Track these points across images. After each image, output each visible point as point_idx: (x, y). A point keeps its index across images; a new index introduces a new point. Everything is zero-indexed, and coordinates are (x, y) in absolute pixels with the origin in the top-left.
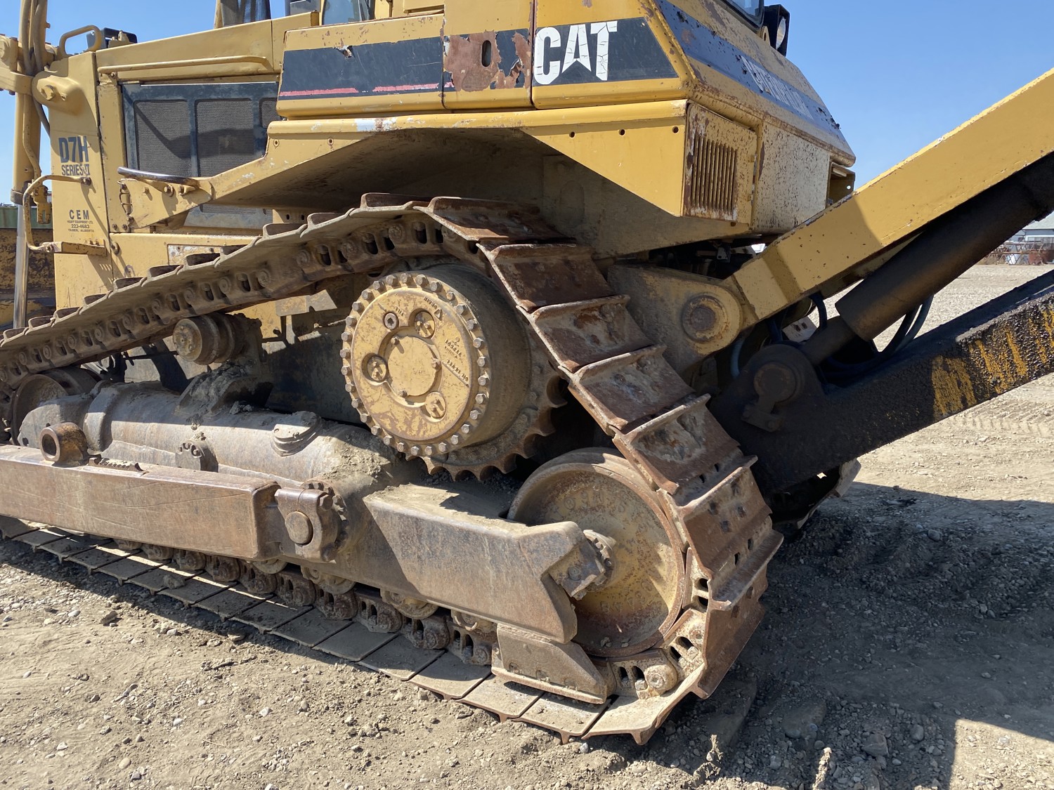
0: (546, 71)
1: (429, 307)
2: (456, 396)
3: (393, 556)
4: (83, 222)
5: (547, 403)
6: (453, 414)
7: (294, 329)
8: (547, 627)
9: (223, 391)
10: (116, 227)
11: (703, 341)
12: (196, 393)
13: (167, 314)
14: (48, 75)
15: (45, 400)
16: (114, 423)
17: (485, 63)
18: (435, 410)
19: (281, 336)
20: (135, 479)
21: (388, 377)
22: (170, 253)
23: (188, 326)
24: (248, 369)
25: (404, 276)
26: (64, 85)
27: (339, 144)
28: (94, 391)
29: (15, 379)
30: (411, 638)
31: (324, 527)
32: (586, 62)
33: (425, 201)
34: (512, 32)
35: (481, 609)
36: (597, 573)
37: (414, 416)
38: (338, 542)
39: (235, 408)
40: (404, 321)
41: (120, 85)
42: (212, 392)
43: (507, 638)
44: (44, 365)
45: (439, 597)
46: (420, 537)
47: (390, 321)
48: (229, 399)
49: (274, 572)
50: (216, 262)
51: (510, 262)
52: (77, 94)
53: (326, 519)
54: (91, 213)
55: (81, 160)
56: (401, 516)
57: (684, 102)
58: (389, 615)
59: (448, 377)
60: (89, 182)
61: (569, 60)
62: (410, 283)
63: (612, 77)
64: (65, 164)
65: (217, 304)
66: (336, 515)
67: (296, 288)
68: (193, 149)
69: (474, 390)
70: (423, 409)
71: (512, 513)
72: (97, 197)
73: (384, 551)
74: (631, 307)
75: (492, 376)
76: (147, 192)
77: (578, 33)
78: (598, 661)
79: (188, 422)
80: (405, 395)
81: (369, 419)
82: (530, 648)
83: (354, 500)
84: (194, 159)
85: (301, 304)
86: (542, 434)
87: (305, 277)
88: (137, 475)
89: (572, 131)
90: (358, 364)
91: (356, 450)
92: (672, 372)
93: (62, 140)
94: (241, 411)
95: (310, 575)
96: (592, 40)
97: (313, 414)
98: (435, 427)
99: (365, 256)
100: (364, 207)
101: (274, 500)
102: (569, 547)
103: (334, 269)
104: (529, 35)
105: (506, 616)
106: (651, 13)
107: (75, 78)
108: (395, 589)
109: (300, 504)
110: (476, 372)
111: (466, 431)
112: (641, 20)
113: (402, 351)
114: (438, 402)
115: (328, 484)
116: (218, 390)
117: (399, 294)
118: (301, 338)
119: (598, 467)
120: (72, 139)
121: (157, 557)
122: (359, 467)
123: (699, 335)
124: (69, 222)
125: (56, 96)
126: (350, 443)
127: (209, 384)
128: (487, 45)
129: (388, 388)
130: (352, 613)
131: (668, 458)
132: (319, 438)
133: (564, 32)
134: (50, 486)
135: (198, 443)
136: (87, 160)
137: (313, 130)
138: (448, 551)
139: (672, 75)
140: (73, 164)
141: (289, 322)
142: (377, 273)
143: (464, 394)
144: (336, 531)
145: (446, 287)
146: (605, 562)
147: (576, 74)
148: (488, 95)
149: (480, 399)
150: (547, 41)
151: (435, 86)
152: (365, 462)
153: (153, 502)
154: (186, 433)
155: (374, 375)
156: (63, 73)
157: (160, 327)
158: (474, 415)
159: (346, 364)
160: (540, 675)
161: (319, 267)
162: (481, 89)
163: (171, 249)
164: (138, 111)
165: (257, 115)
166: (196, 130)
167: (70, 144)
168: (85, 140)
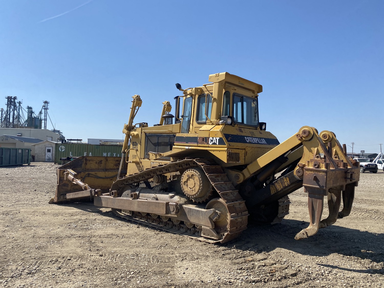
0: (211, 143)
1: (194, 174)
2: (197, 188)
3: (186, 215)
4: (135, 157)
5: (212, 190)
6: (197, 191)
7: (173, 178)
8: (209, 226)
9: (160, 188)
10: (141, 158)
11: (238, 181)
12: (155, 188)
13: (152, 175)
14: (133, 131)
15: (128, 190)
16: (140, 194)
17: (203, 141)
18: (194, 190)
19: (170, 179)
20: (146, 201)
21: (187, 185)
23: (156, 177)
24: (164, 185)
25: (191, 169)
26: (135, 133)
27: (183, 150)
28: (136, 188)
29: (121, 186)
30: (189, 232)
31: (176, 209)
32: (215, 142)
33: (194, 158)
34: (207, 137)
35: (200, 223)
36: (217, 216)
37: (191, 191)
38: (178, 212)
39: (162, 191)
40: (190, 176)
41: (146, 134)
42: (158, 188)
43: (203, 228)
44: (128, 183)
45: (193, 222)
46: (191, 211)
47: (188, 176)
48: (161, 190)
49: (166, 221)
50: (163, 166)
51: (205, 168)
52: (138, 135)
53: (177, 208)
54: (137, 156)
55: (136, 146)
56: (188, 208)
57: (227, 148)
58: (185, 228)
59: (196, 185)
60: (137, 150)
61: (213, 142)
62: (192, 171)
63: (218, 145)
64: (133, 146)
65: (161, 173)
66: (178, 207)
67: (174, 171)
68: (157, 145)
69: (200, 187)
70: (192, 190)
71: (206, 208)
72: (138, 153)
73: (185, 214)
74: (227, 175)
75: (202, 185)
76: (153, 155)
77: (214, 138)
78: (218, 233)
79: (154, 193)
80: (190, 188)
81: (184, 192)
82: (207, 230)
83: (181, 205)
84: (157, 147)
85: (174, 173)
86: (211, 195)
87: (176, 169)
88: (147, 201)
89: (214, 151)
90: (183, 183)
91: (182, 198)
92: (233, 186)
93: (133, 142)
94: (163, 192)
95: (173, 220)
96: (216, 140)
97: (175, 192)
98: (194, 193)
99: (186, 166)
100: (186, 159)
101: (169, 205)
102: (213, 212)
103: (181, 168)
104: (209, 138)
105: (203, 225)
106: (223, 137)
107: (137, 132)
108: (187, 221)
109: (173, 205)
110: (200, 184)
111: (198, 193)
112: (222, 138)
113: (190, 181)
114: (195, 189)
115: (177, 202)
116: (159, 188)
117: (190, 172)
118: (173, 180)
119: (218, 200)
121: (144, 220)
122: (182, 201)
123: (237, 180)
124: (132, 157)
125: (134, 135)
126: (181, 197)
127: (158, 187)
128: (203, 139)
129: (187, 186)
130: (179, 228)
131: (227, 198)
132: (176, 196)
133: (213, 138)
134: (131, 203)
135: (156, 197)
137: (179, 148)
138: (195, 214)
139: (226, 145)
141: (172, 177)
142: (187, 169)
143: (198, 187)
144: (178, 210)
145: (197, 171)
146: (219, 215)
147: (214, 144)
148: (203, 145)
149: (201, 188)
150: (211, 139)
151: (196, 143)
152: (183, 200)
153: (149, 205)
154: (153, 195)
155: (185, 185)
156: (135, 131)
157: (151, 177)
158: (200, 191)
159: (181, 183)
160: (208, 235)
161: (178, 167)
162: (202, 144)
163: (151, 163)
164: (148, 138)
165: (169, 140)
166: (158, 142)
167: (135, 143)
168: (138, 143)
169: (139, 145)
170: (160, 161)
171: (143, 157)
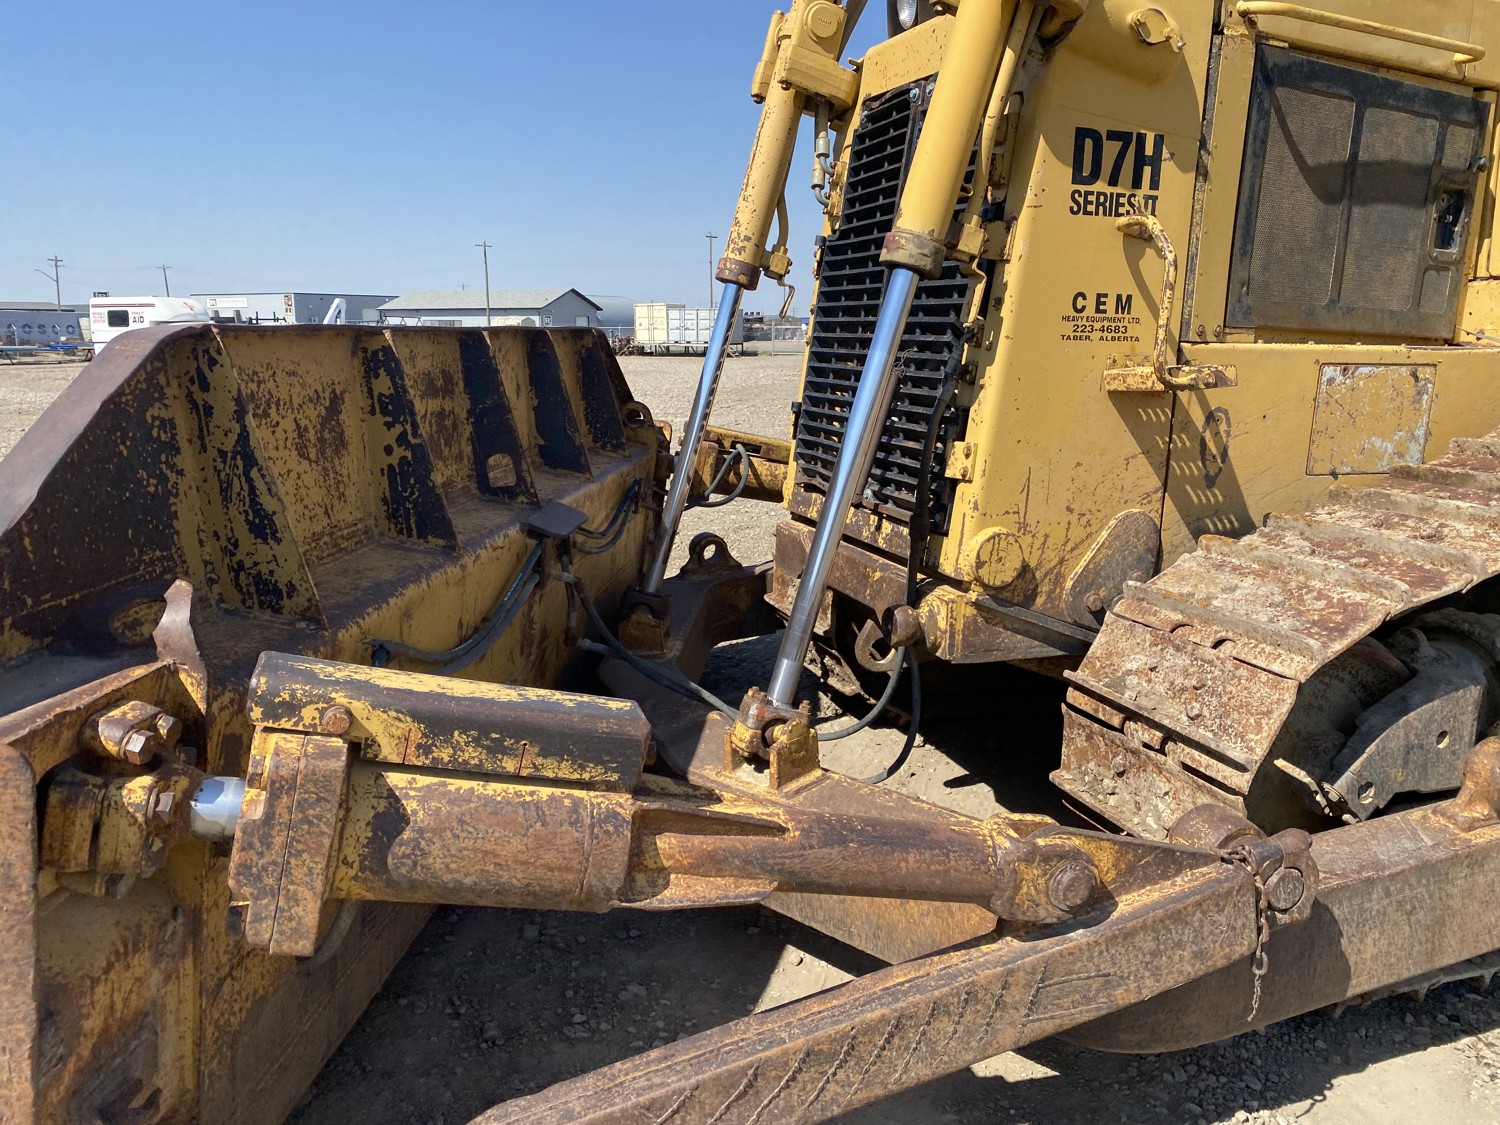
4: (1109, 320)
10: (1200, 331)
22: (1324, 379)
41: (1260, 40)
55: (1137, 183)
60: (1149, 233)
64: (1083, 188)
68: (1346, 188)
84: (1344, 204)
93: (1081, 134)
124: (1066, 319)
136: (1154, 185)
140: (1109, 190)
163: (1329, 371)
164: (1275, 102)
165: (1440, 146)
166: (1354, 155)
167: (1111, 149)
168: (1159, 141)
169: (1174, 178)
170: (1421, 354)
171: (1214, 320)
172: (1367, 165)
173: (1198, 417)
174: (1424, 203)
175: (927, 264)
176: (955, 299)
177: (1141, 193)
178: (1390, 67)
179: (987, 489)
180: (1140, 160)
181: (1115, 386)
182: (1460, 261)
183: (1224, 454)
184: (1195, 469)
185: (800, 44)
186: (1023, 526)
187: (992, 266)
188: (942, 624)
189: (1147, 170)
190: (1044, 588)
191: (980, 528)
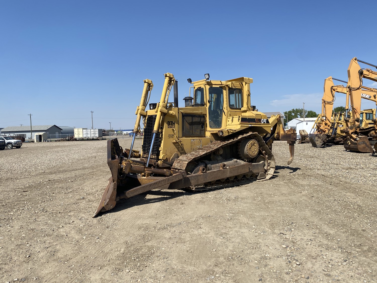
0: (262, 122)
1: (255, 142)
2: (257, 151)
4: (172, 136)
21: (251, 150)
40: (253, 144)
41: (182, 114)
45: (255, 172)
60: (174, 129)
61: (264, 122)
62: (253, 140)
63: (266, 123)
64: (169, 126)
77: (264, 120)
81: (250, 155)
82: (262, 174)
84: (192, 125)
90: (248, 149)
93: (168, 122)
104: (261, 119)
105: (261, 171)
113: (252, 147)
120: (172, 122)
124: (168, 137)
125: (174, 114)
128: (258, 120)
133: (263, 119)
136: (175, 125)
137: (245, 126)
138: (256, 167)
139: (269, 123)
140: (171, 126)
151: (255, 122)
160: (262, 177)
163: (192, 140)
164: (184, 118)
165: (200, 120)
166: (192, 121)
167: (171, 123)
168: (175, 122)
169: (176, 125)
170: (200, 138)
171: (181, 136)
172: (194, 122)
173: (181, 145)
174: (200, 125)
175: (157, 133)
176: (159, 135)
177: (173, 126)
178: (195, 114)
179: (163, 151)
180: (173, 124)
181: (173, 142)
182: (204, 129)
183: (183, 148)
184: (181, 149)
185: (141, 110)
186: (166, 154)
187: (162, 132)
188: (160, 163)
189: (174, 124)
190: (168, 160)
191: (162, 155)
